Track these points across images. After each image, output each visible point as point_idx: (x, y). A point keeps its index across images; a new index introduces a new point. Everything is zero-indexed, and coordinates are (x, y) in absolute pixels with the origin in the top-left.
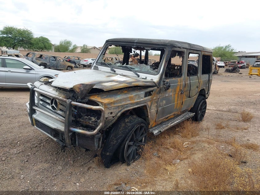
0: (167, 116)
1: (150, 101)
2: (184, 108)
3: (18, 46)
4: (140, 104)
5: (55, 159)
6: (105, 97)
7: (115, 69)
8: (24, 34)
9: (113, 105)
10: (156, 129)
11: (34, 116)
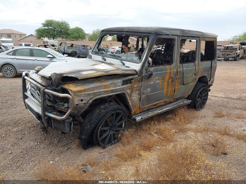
0: (154, 103)
1: (130, 89)
2: (177, 95)
3: (58, 36)
4: (116, 92)
5: (44, 139)
6: (80, 85)
7: (106, 58)
8: (62, 26)
9: (83, 93)
10: (140, 115)
11: (26, 100)
